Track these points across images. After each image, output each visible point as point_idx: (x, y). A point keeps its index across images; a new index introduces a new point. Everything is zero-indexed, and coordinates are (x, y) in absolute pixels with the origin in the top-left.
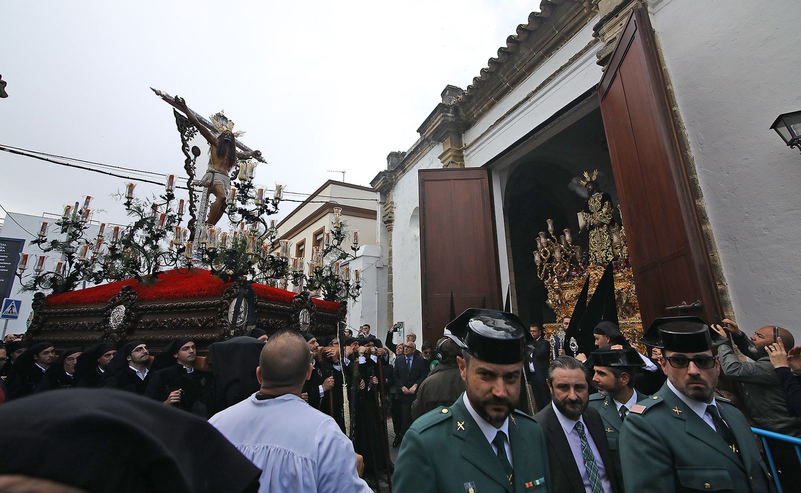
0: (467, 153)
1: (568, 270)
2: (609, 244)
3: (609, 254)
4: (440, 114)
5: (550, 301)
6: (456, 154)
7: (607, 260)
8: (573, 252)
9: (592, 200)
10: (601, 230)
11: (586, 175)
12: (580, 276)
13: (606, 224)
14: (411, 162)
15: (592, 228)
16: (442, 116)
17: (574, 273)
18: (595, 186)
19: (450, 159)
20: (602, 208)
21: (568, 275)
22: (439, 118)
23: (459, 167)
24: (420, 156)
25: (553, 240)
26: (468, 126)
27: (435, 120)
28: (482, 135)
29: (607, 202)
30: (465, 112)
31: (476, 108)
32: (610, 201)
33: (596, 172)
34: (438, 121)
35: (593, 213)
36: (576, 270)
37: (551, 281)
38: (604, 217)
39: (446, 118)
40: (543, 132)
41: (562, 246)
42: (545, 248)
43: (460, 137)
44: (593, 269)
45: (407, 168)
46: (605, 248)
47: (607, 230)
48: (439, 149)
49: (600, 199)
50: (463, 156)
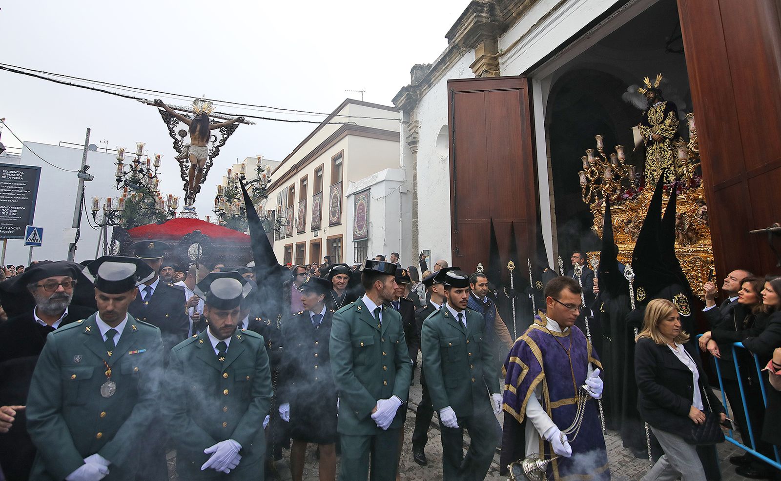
0: (503, 60)
1: (618, 193)
2: (670, 162)
3: (670, 173)
4: (473, 14)
5: (596, 228)
6: (491, 62)
7: (667, 181)
8: (625, 172)
9: (653, 110)
10: (662, 145)
11: (646, 81)
12: (633, 199)
13: (669, 138)
14: (438, 74)
15: (650, 143)
16: (475, 17)
17: (626, 196)
18: (657, 94)
19: (484, 68)
20: (665, 119)
21: (619, 198)
22: (471, 19)
23: (494, 76)
24: (448, 66)
25: (601, 158)
26: (505, 28)
27: (467, 21)
28: (522, 38)
29: (671, 113)
30: (502, 11)
31: (516, 4)
32: (675, 111)
33: (659, 78)
34: (470, 24)
35: (652, 126)
36: (629, 193)
37: (599, 205)
38: (667, 130)
39: (480, 19)
40: (598, 29)
41: (613, 165)
42: (593, 168)
43: (495, 42)
44: (649, 191)
45: (433, 81)
46: (666, 166)
47: (669, 146)
48: (470, 57)
49: (663, 109)
50: (498, 65)
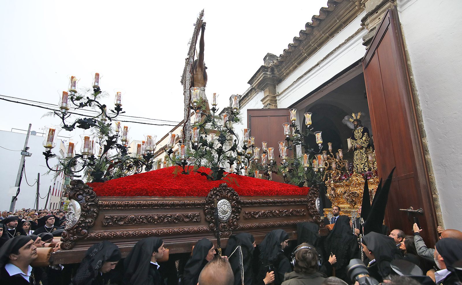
0: (279, 98)
1: (340, 176)
2: (366, 160)
3: (365, 167)
4: (262, 72)
5: (328, 194)
6: (272, 99)
7: (364, 170)
8: (343, 164)
9: (357, 131)
10: (361, 151)
11: (353, 115)
12: (347, 180)
13: (365, 147)
14: (244, 102)
15: (356, 149)
16: (264, 74)
17: (344, 178)
18: (359, 122)
19: (268, 102)
21: (340, 179)
22: (261, 75)
23: (274, 108)
24: (249, 98)
25: (332, 156)
26: (280, 81)
27: (259, 76)
28: (289, 87)
29: (366, 134)
30: (278, 71)
31: (286, 69)
33: (359, 114)
34: (261, 77)
35: (357, 140)
36: (345, 176)
37: (330, 182)
38: (364, 143)
39: (266, 75)
40: (327, 88)
41: (337, 160)
42: (326, 161)
43: (275, 88)
44: (355, 176)
45: (242, 106)
46: (363, 163)
47: (365, 151)
48: (261, 95)
49: (362, 131)
50: (276, 100)
